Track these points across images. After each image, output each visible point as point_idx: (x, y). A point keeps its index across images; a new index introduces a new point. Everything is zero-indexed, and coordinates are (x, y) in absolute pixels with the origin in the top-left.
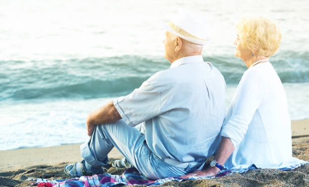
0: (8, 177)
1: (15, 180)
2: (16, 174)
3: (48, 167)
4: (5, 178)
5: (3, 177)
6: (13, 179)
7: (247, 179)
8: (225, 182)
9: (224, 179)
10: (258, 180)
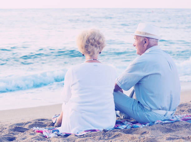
0: (20, 126)
1: (24, 128)
2: (25, 124)
3: (45, 120)
4: (19, 127)
5: (18, 126)
6: (24, 127)
7: (165, 128)
8: (152, 129)
9: (151, 128)
10: (172, 128)
